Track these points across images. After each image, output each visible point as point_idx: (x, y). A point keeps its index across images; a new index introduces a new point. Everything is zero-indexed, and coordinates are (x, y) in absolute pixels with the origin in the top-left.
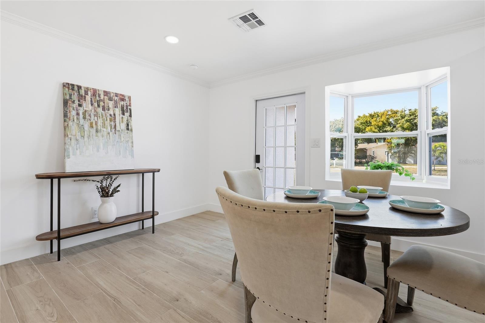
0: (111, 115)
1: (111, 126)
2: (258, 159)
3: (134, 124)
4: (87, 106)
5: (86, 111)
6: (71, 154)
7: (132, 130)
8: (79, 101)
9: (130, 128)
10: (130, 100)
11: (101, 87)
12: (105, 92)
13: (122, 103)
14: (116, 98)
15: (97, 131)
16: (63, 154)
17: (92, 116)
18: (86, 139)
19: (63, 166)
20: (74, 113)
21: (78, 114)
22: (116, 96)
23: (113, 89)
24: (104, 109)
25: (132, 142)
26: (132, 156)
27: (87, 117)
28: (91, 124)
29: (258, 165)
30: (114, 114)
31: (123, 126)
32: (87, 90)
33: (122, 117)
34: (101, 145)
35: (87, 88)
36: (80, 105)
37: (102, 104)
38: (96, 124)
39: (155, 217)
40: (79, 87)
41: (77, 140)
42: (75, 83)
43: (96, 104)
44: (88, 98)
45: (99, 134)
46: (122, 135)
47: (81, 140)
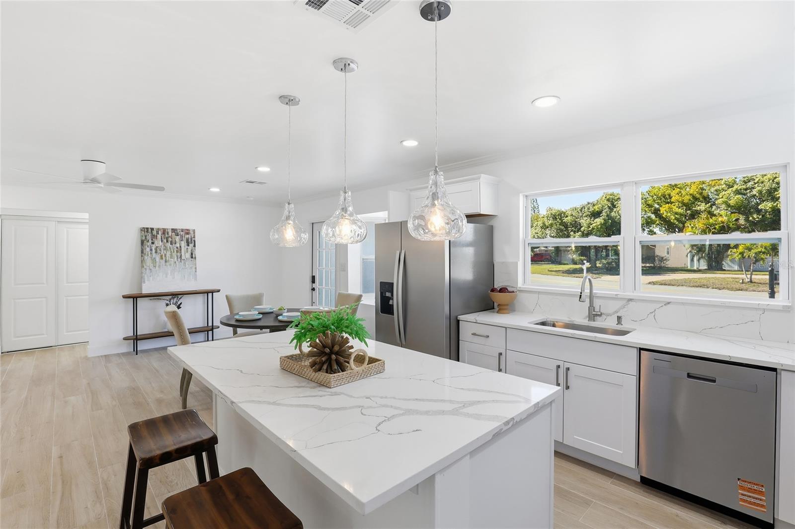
0: (177, 248)
1: (177, 256)
2: (313, 280)
3: (198, 252)
4: (158, 243)
5: (157, 247)
6: (146, 280)
7: (195, 258)
8: (152, 240)
9: (194, 256)
10: (194, 233)
11: (169, 226)
12: (172, 229)
13: (187, 236)
14: (182, 233)
15: (166, 262)
16: (141, 281)
17: (162, 250)
18: (157, 268)
19: (141, 289)
20: (148, 249)
21: (151, 250)
22: (182, 231)
23: (178, 226)
24: (171, 244)
25: (196, 268)
26: (196, 279)
27: (158, 251)
28: (162, 256)
29: (314, 285)
30: (180, 247)
31: (188, 255)
32: (158, 230)
33: (187, 248)
34: (169, 272)
35: (158, 229)
36: (153, 243)
37: (170, 239)
38: (165, 256)
39: (214, 330)
40: (152, 229)
41: (150, 269)
42: (149, 226)
43: (165, 241)
44: (159, 236)
45: (167, 264)
46: (187, 263)
47: (153, 269)
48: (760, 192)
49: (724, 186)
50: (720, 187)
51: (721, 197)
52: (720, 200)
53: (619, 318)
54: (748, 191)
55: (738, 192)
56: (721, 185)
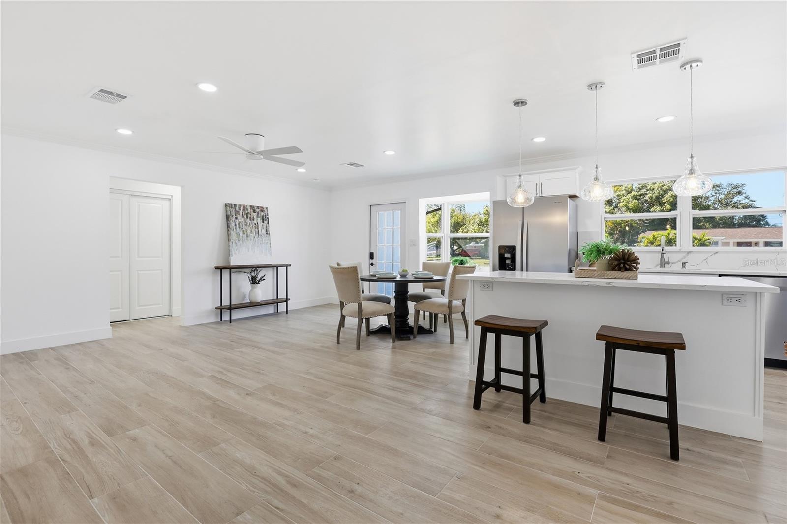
0: (255, 224)
1: (256, 232)
2: (372, 256)
3: (270, 229)
4: (241, 218)
5: (240, 222)
6: (233, 253)
7: (269, 234)
8: (236, 215)
9: (268, 233)
10: (267, 211)
11: (248, 203)
12: (251, 206)
13: (262, 213)
14: (258, 210)
15: (247, 237)
16: (228, 254)
17: (244, 225)
18: (241, 242)
19: (228, 261)
20: (233, 224)
21: (235, 225)
22: (258, 209)
23: (256, 204)
24: (251, 220)
25: (270, 244)
26: (271, 254)
27: (241, 227)
28: (244, 231)
29: (372, 261)
30: (257, 223)
31: (264, 231)
32: (240, 206)
33: (263, 225)
34: (250, 246)
35: (240, 205)
36: (236, 218)
37: (249, 216)
38: (247, 231)
39: (288, 301)
40: (235, 205)
41: (236, 243)
42: (233, 203)
43: (245, 216)
44: (241, 212)
45: (249, 239)
46: (263, 238)
47: (238, 244)
48: (651, 198)
49: (624, 192)
50: (621, 193)
51: (622, 201)
52: (621, 203)
53: (684, 264)
54: (642, 197)
55: (635, 197)
56: (622, 191)
